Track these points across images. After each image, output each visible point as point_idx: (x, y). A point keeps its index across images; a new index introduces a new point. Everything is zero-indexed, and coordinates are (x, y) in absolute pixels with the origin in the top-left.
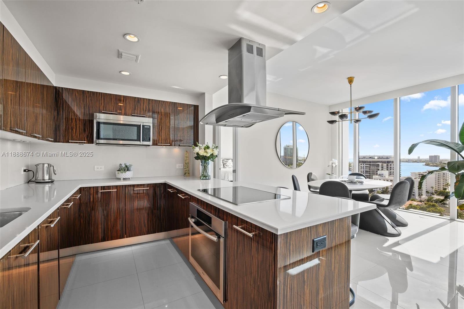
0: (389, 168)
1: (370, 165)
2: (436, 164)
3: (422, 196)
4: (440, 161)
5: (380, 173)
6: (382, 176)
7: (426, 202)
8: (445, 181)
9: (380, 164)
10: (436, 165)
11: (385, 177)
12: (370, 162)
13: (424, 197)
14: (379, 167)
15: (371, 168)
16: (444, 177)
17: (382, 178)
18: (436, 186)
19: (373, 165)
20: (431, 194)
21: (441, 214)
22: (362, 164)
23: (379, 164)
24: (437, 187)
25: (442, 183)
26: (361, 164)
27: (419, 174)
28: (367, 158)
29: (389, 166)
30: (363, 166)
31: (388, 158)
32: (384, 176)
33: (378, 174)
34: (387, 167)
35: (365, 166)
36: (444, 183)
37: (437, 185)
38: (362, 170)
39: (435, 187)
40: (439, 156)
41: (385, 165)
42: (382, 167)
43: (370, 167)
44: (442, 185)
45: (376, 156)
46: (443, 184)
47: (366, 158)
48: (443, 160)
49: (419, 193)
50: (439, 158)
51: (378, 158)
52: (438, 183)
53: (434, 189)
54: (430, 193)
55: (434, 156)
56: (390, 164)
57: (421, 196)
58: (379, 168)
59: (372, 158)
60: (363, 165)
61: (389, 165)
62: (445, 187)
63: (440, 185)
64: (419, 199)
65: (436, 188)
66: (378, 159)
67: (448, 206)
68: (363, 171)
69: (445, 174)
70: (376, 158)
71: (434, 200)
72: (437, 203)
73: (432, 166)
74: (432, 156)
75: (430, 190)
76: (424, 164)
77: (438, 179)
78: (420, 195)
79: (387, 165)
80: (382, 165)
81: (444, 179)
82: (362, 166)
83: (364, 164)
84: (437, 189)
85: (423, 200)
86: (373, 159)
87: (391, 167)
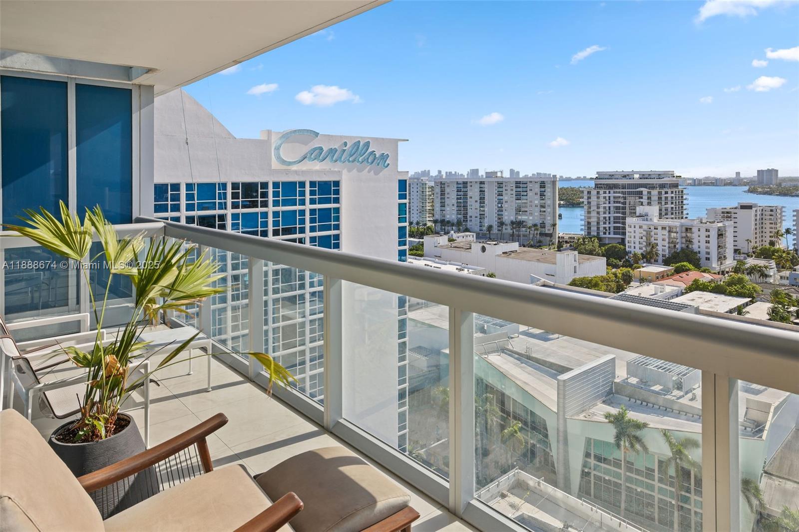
0: (663, 199)
1: (623, 193)
2: (770, 188)
3: (724, 259)
4: (778, 181)
5: (641, 213)
6: (645, 217)
7: (731, 274)
8: (773, 226)
9: (645, 191)
10: (768, 190)
11: (651, 219)
12: (624, 187)
13: (730, 263)
14: (642, 198)
15: (627, 201)
16: (771, 217)
17: (646, 222)
18: (756, 238)
19: (630, 193)
20: (746, 255)
21: (753, 298)
22: (607, 192)
23: (642, 192)
24: (758, 240)
25: (768, 230)
26: (605, 193)
27: (723, 213)
28: (617, 177)
29: (663, 196)
30: (609, 197)
31: (662, 176)
32: (649, 218)
33: (638, 214)
34: (660, 198)
35: (612, 195)
36: (771, 230)
37: (758, 236)
38: (607, 205)
39: (753, 241)
40: (777, 171)
41: (655, 192)
42: (649, 198)
43: (625, 198)
44: (768, 234)
45: (637, 173)
46: (771, 232)
47: (615, 177)
48: (784, 180)
49: (719, 253)
50: (777, 175)
51: (641, 176)
52: (761, 230)
53: (753, 244)
54: (743, 253)
55: (766, 170)
56: (666, 190)
57: (723, 262)
58: (641, 200)
59: (627, 177)
60: (609, 193)
61: (663, 193)
62: (773, 239)
63: (764, 234)
64: (718, 269)
65: (756, 242)
66: (641, 178)
67: (772, 281)
68: (609, 207)
69: (775, 211)
70: (637, 176)
71: (747, 270)
72: (752, 275)
73: (760, 193)
74: (762, 171)
75: (744, 247)
76: (747, 188)
77: (761, 221)
78: (721, 258)
79: (659, 192)
80: (649, 193)
81: (771, 222)
82: (607, 195)
83: (612, 191)
84: (758, 244)
85: (727, 270)
86: (630, 179)
87: (666, 198)
